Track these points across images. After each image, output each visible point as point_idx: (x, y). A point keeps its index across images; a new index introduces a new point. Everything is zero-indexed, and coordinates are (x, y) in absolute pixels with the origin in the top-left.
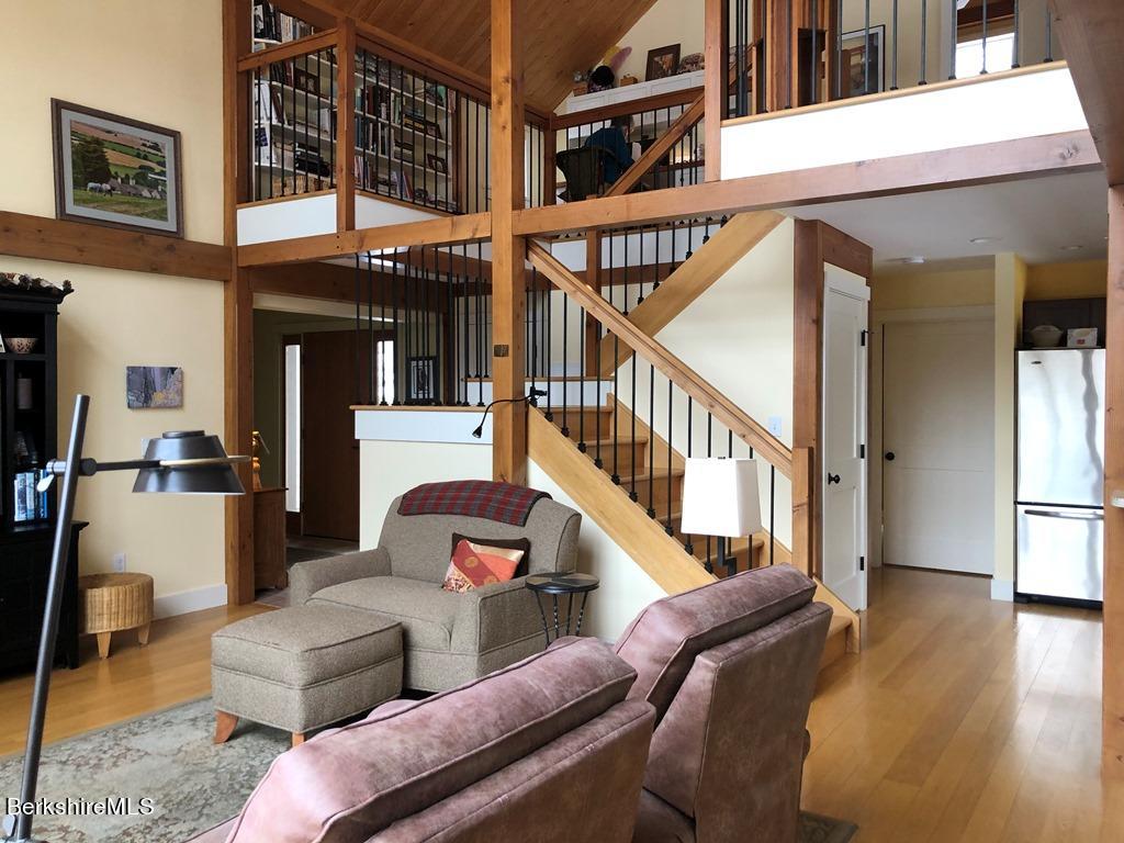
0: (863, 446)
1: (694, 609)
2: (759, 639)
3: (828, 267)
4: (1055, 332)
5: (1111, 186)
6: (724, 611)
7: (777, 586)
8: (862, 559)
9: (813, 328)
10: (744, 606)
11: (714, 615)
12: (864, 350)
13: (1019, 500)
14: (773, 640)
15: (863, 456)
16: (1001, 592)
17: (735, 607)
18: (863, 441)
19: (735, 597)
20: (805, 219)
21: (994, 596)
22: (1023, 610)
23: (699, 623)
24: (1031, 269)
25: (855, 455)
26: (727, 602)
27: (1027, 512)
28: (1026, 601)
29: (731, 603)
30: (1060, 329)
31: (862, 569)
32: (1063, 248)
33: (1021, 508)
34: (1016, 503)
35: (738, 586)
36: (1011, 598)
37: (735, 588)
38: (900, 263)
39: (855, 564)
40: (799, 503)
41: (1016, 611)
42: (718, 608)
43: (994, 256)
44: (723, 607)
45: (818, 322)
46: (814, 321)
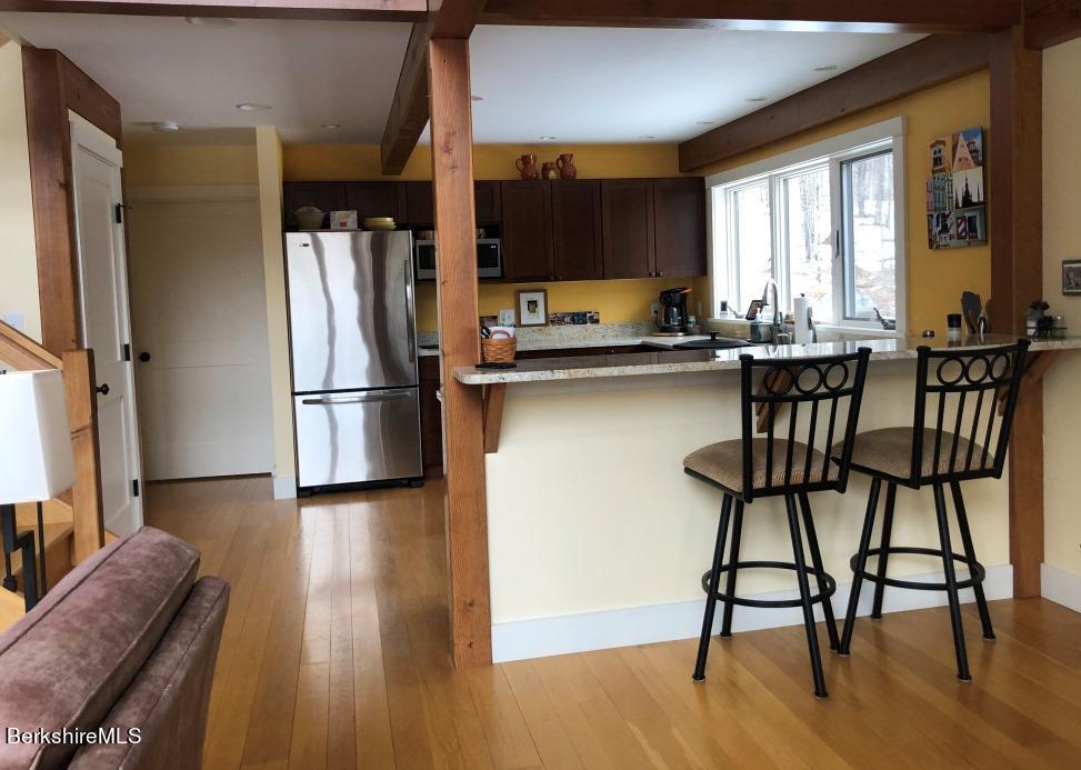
0: (127, 347)
1: (42, 675)
2: (161, 682)
3: (73, 116)
4: (318, 214)
5: (432, 38)
6: (96, 657)
7: (158, 574)
8: (135, 482)
9: (62, 194)
10: (125, 631)
11: (82, 673)
12: (120, 227)
13: (296, 390)
14: (180, 675)
15: (128, 358)
16: (284, 490)
17: (112, 640)
18: (127, 340)
19: (104, 619)
20: (39, 47)
21: (277, 496)
22: (308, 505)
23: (61, 703)
24: (287, 148)
25: (119, 358)
26: (95, 635)
27: (305, 402)
28: (308, 494)
29: (103, 635)
30: (324, 211)
31: (136, 494)
32: (323, 126)
33: (299, 399)
34: (294, 394)
35: (101, 594)
36: (294, 494)
37: (97, 602)
38: (150, 128)
39: (128, 489)
40: (80, 426)
41: (300, 506)
42: (84, 655)
43: (254, 129)
44: (91, 649)
45: (67, 186)
46: (61, 185)
